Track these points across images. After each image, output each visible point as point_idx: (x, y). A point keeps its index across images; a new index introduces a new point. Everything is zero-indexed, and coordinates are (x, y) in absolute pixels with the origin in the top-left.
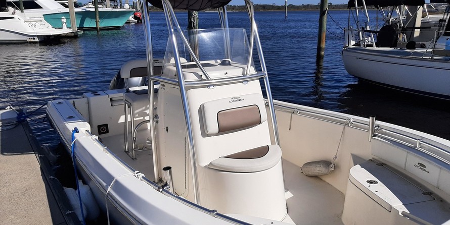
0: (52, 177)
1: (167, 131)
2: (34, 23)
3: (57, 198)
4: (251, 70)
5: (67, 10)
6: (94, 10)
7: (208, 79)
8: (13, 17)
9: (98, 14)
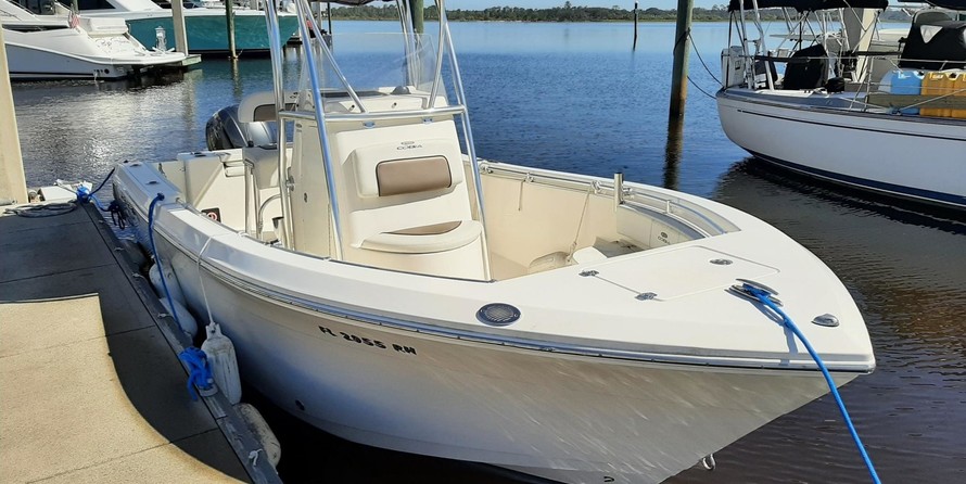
0: (136, 275)
1: (305, 199)
2: (107, 39)
3: (144, 299)
4: (441, 102)
5: (168, 13)
6: (223, 12)
7: (363, 111)
8: (65, 27)
9: (232, 22)
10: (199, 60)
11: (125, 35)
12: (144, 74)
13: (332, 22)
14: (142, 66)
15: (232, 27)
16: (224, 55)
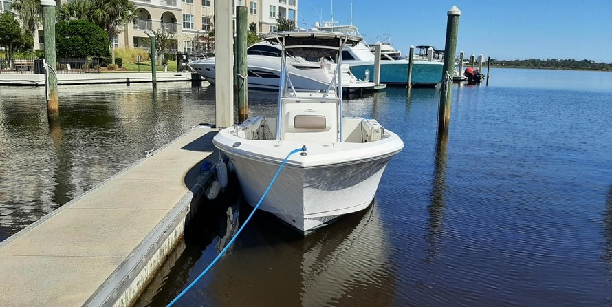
6: (407, 62)
7: (296, 97)
8: (318, 68)
9: (411, 67)
10: (385, 87)
11: (348, 73)
12: (352, 92)
13: (490, 69)
14: (351, 88)
15: (411, 70)
16: (403, 86)
